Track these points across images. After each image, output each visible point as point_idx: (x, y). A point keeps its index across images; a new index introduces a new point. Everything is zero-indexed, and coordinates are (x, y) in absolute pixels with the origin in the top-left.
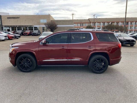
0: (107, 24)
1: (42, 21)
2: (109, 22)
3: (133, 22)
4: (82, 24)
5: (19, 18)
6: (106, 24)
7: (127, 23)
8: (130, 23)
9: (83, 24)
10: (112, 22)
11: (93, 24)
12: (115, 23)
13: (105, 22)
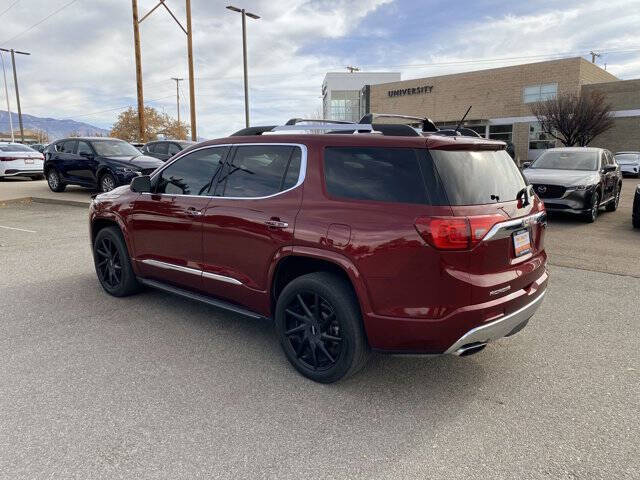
1: (534, 94)
5: (431, 88)
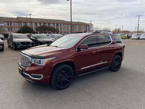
0: (40, 24)
2: (40, 23)
3: (62, 24)
4: (9, 24)
6: (38, 25)
7: (57, 25)
8: (59, 25)
9: (11, 23)
10: (44, 23)
11: (24, 23)
12: (47, 24)
13: (37, 23)
